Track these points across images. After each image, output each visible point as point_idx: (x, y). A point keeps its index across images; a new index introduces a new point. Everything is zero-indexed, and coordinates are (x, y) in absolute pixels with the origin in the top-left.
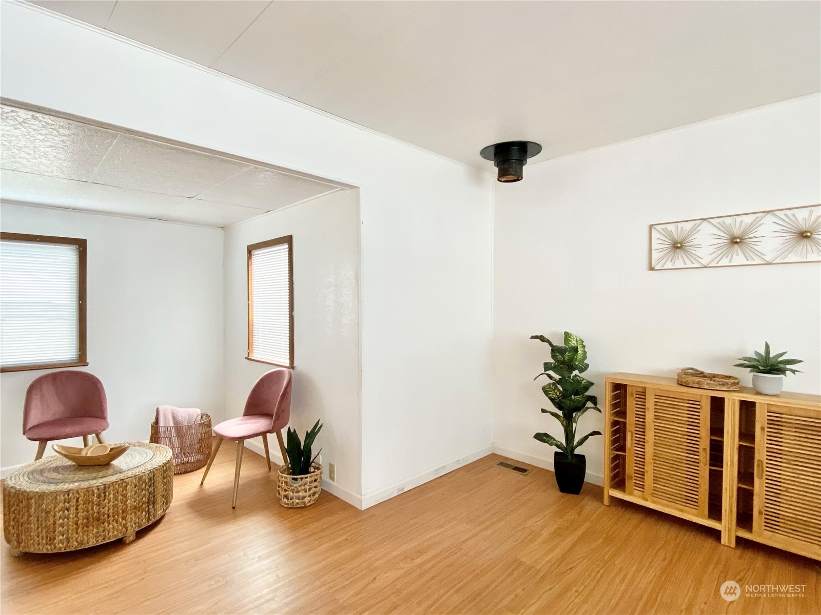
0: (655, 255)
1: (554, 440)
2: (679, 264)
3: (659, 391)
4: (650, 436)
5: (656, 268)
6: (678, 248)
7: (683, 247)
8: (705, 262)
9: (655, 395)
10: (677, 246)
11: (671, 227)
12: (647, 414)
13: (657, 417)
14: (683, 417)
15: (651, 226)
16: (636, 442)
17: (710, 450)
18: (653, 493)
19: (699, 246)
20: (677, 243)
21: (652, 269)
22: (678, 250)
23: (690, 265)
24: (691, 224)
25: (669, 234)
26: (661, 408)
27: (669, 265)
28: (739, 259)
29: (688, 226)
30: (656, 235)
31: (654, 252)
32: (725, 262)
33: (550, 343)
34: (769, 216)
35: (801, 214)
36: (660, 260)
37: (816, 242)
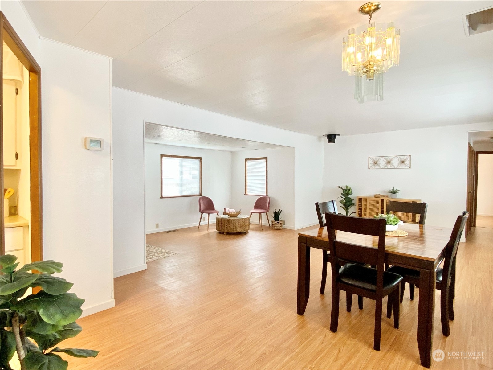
0: (370, 165)
2: (376, 167)
4: (368, 210)
7: (377, 163)
8: (382, 167)
9: (369, 200)
10: (375, 163)
11: (374, 158)
12: (367, 205)
13: (369, 206)
14: (376, 204)
15: (369, 157)
16: (364, 212)
19: (380, 163)
21: (369, 169)
23: (378, 168)
25: (374, 160)
26: (370, 203)
27: (373, 168)
28: (389, 167)
29: (378, 158)
30: (370, 160)
31: (370, 164)
32: (386, 167)
33: (342, 188)
34: (396, 157)
35: (402, 157)
36: (371, 166)
37: (405, 164)
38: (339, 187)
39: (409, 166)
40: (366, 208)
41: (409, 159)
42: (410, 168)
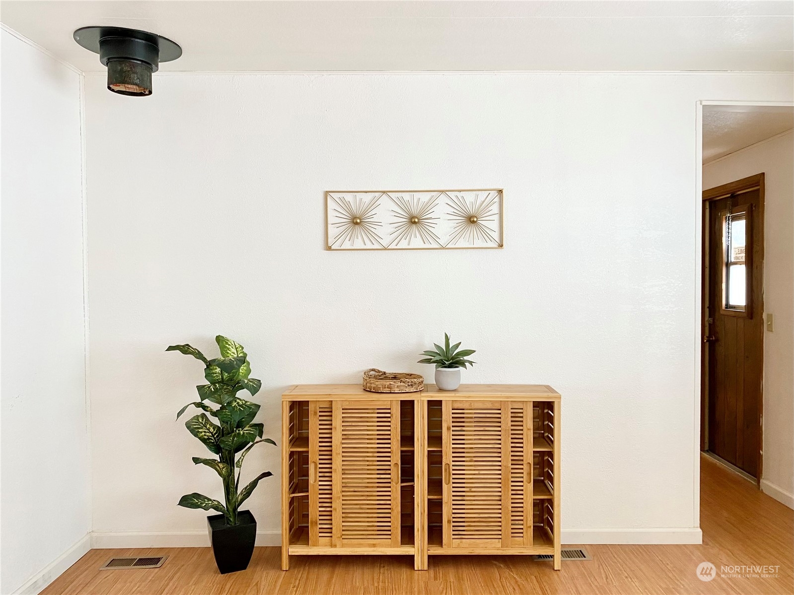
0: (333, 231)
1: (209, 500)
2: (358, 244)
3: (347, 403)
4: (337, 463)
5: (333, 247)
6: (357, 223)
7: (363, 223)
8: (385, 243)
9: (343, 409)
10: (356, 222)
11: (349, 197)
12: (333, 435)
13: (345, 437)
14: (372, 430)
15: (327, 193)
16: (321, 475)
17: (401, 464)
18: (343, 535)
19: (378, 224)
20: (356, 218)
21: (329, 248)
22: (357, 226)
23: (369, 245)
24: (370, 196)
25: (346, 205)
26: (350, 424)
27: (347, 245)
28: (417, 242)
29: (367, 198)
30: (331, 204)
31: (330, 226)
32: (403, 244)
33: (199, 355)
34: (443, 196)
35: (469, 198)
36: (338, 237)
37: (481, 228)
38: (185, 349)
39: (497, 239)
40: (327, 453)
41: (495, 208)
42: (501, 246)
